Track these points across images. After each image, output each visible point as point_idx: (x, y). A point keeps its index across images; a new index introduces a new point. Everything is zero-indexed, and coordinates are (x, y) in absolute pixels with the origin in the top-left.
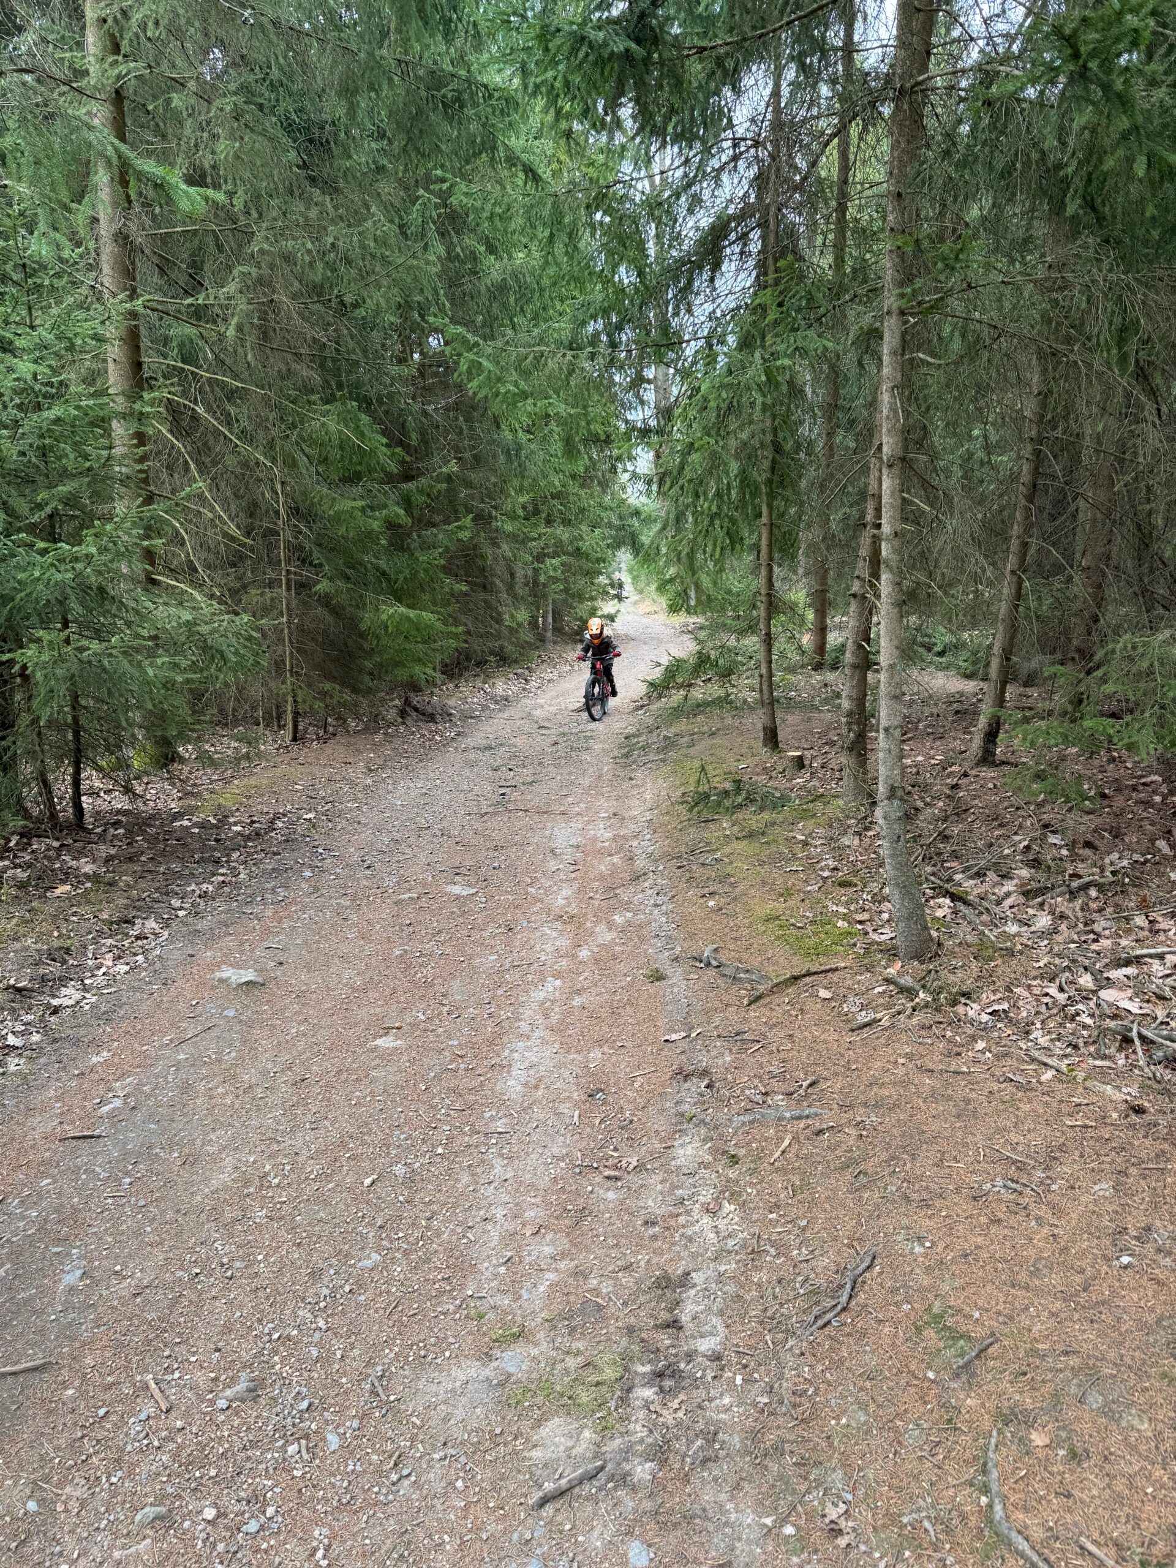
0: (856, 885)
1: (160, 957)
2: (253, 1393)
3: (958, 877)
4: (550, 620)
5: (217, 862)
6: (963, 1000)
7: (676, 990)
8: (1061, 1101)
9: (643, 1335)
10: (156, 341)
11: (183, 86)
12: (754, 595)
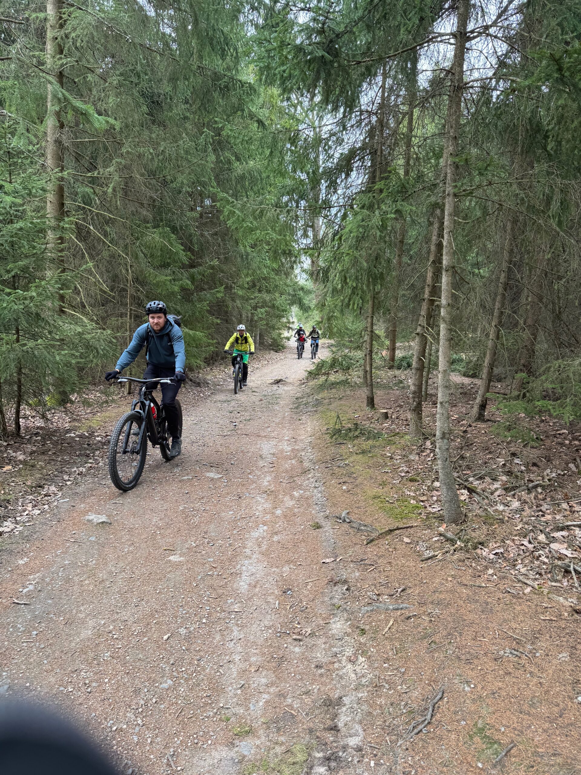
0: (418, 481)
1: (57, 507)
3: (471, 479)
4: (258, 338)
5: (88, 456)
6: (480, 547)
7: (327, 534)
8: (537, 605)
9: (318, 734)
10: (71, 193)
11: (93, 72)
12: (362, 331)
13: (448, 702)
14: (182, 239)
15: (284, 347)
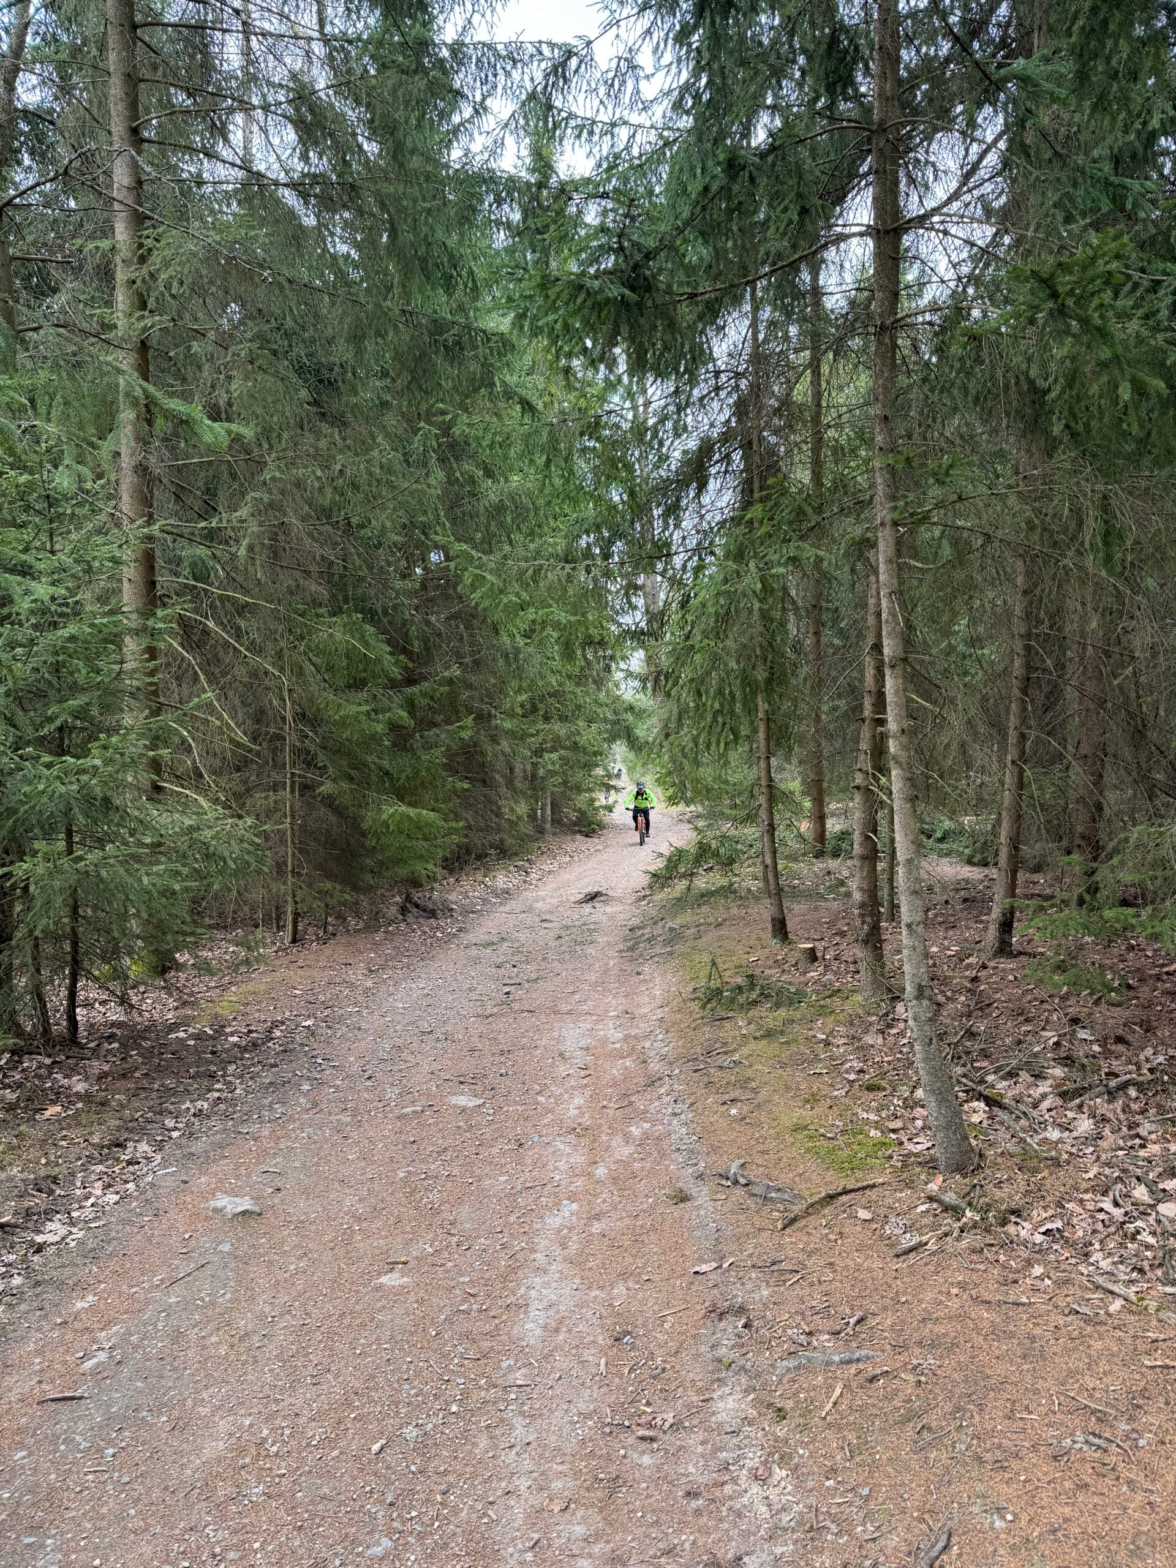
0: (884, 1089)
1: (152, 1185)
3: (990, 1078)
4: (549, 812)
5: (212, 1076)
6: (1013, 1219)
7: (702, 1212)
8: (1135, 1337)
10: (170, 562)
11: (204, 335)
12: (753, 785)
13: (960, 1555)
14: (388, 633)
15: (601, 826)
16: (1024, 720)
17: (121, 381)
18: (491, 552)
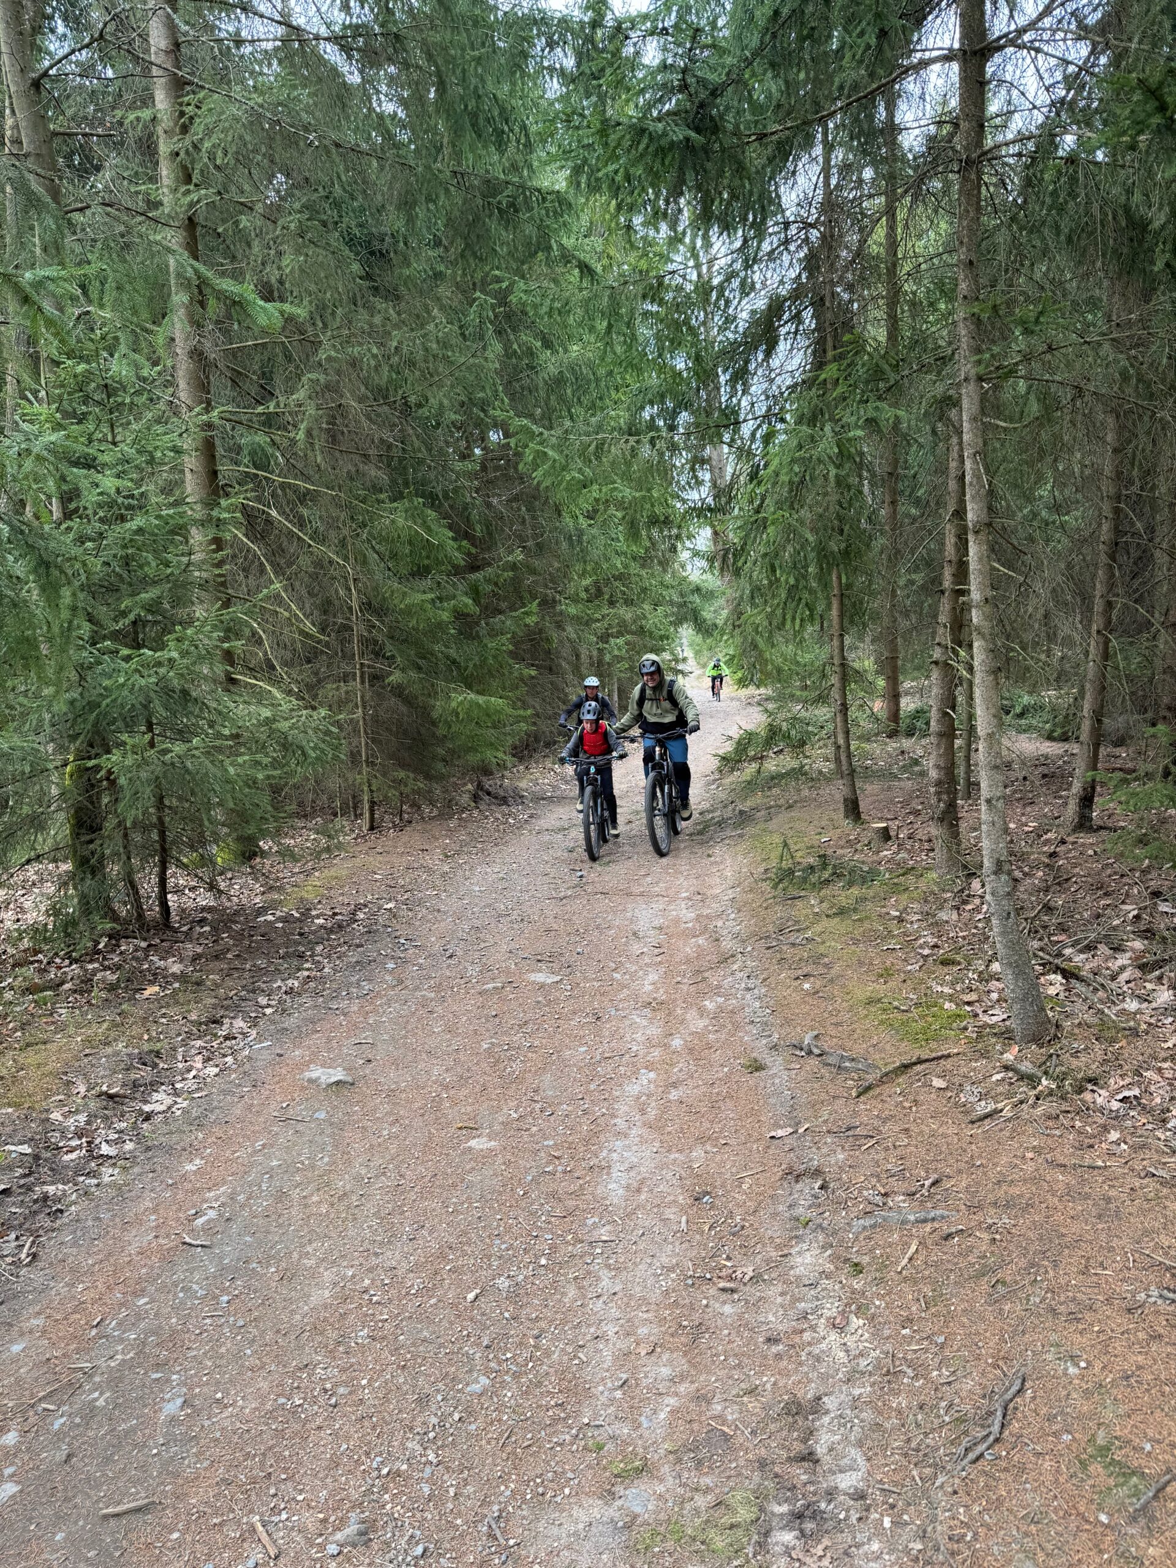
0: (959, 963)
1: (249, 1058)
2: (365, 1536)
3: (1068, 951)
5: (301, 956)
6: (1090, 1087)
7: (777, 1081)
9: (777, 1469)
10: (230, 450)
11: (251, 209)
12: (824, 665)
13: (1034, 1398)
14: (450, 517)
16: (1111, 586)
17: (172, 262)
18: (551, 428)
